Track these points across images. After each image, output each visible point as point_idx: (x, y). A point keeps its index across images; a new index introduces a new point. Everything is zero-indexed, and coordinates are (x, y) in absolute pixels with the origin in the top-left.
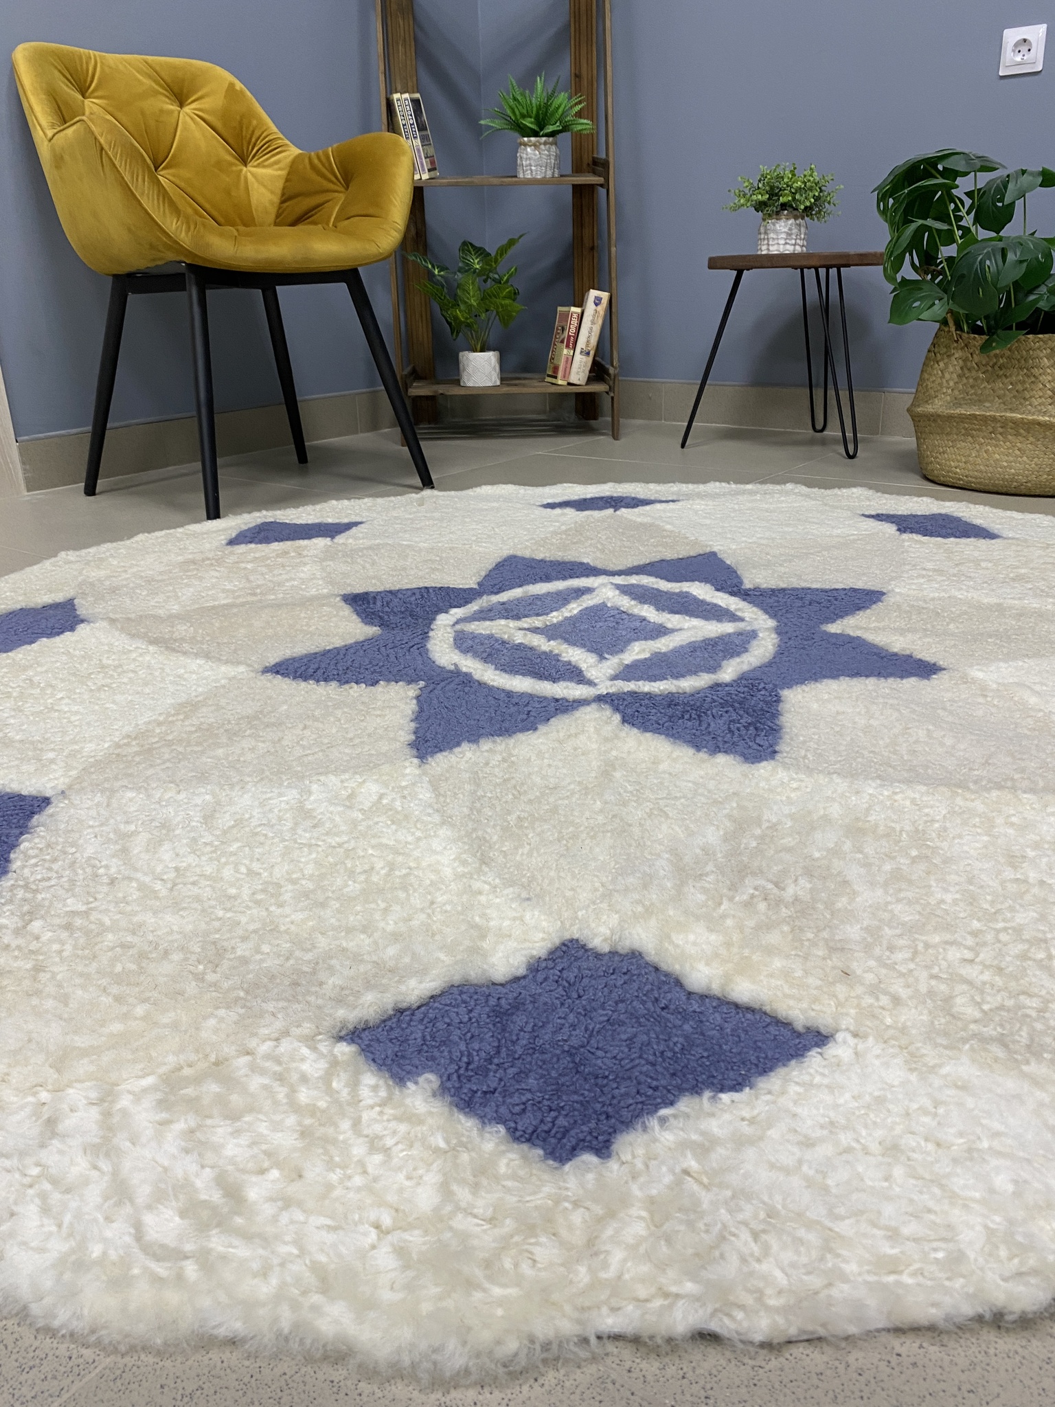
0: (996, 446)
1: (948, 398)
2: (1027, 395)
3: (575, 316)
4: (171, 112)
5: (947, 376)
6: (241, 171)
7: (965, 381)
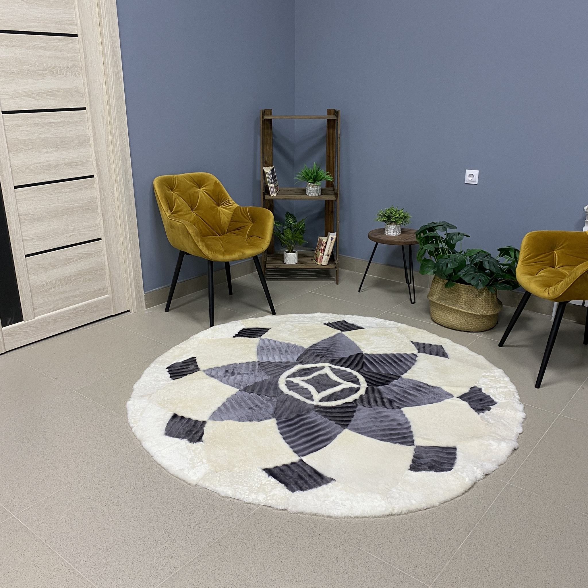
0: (449, 315)
1: (437, 296)
2: (458, 301)
3: (324, 243)
4: (197, 192)
5: (437, 288)
6: (218, 209)
7: (443, 292)
